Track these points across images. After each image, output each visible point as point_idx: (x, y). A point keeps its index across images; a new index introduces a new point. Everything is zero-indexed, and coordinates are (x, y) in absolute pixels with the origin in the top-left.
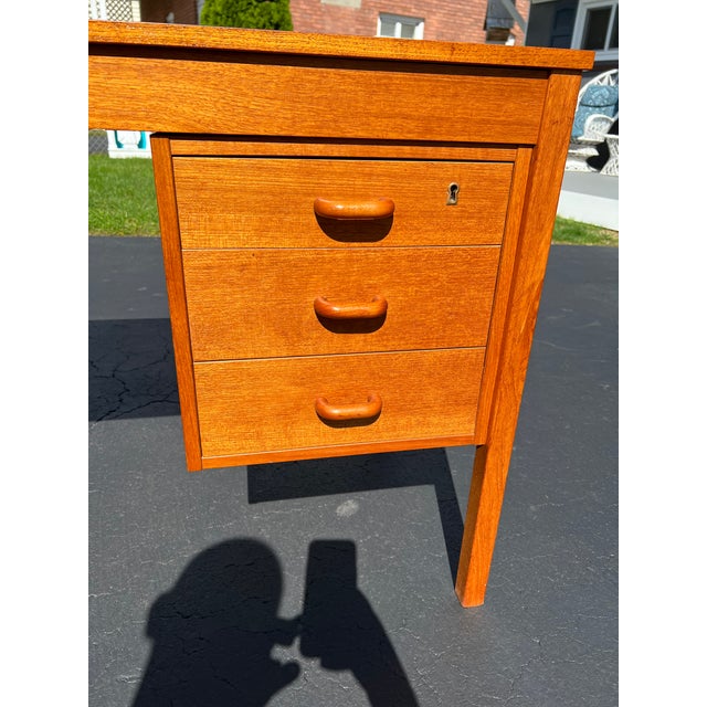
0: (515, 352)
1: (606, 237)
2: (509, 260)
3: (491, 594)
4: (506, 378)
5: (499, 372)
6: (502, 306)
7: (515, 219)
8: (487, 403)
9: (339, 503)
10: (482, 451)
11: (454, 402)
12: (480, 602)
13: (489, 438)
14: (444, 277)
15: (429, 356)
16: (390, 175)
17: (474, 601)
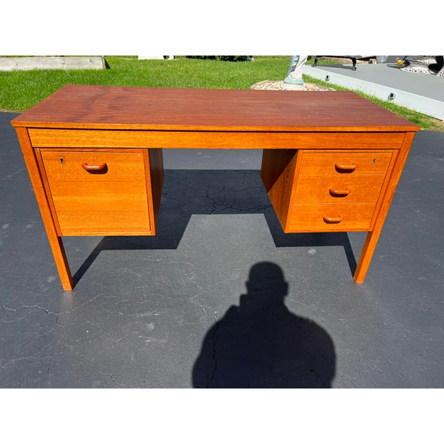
0: (386, 204)
1: (433, 124)
2: (387, 179)
3: (366, 280)
4: (382, 212)
5: (380, 210)
6: (383, 191)
7: (391, 167)
8: (374, 219)
9: (309, 249)
10: (370, 234)
11: (365, 218)
12: (362, 282)
13: (373, 230)
14: (367, 182)
15: (359, 204)
16: (357, 157)
17: (360, 281)
